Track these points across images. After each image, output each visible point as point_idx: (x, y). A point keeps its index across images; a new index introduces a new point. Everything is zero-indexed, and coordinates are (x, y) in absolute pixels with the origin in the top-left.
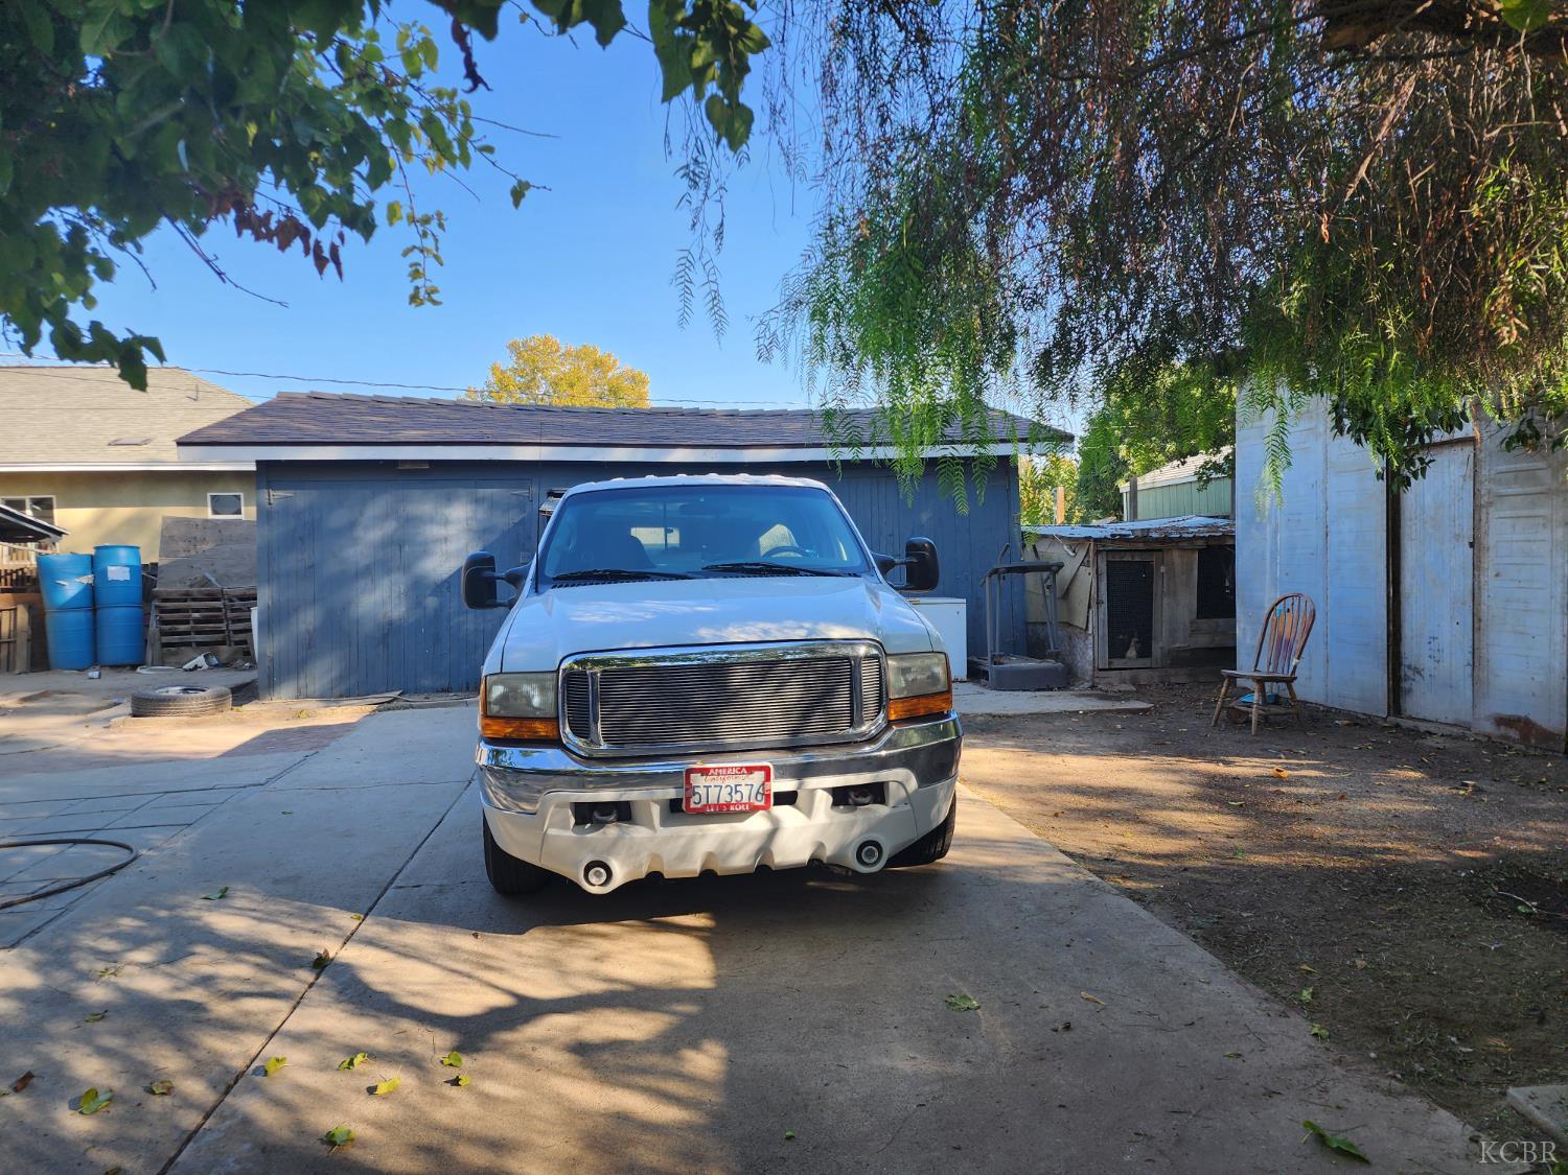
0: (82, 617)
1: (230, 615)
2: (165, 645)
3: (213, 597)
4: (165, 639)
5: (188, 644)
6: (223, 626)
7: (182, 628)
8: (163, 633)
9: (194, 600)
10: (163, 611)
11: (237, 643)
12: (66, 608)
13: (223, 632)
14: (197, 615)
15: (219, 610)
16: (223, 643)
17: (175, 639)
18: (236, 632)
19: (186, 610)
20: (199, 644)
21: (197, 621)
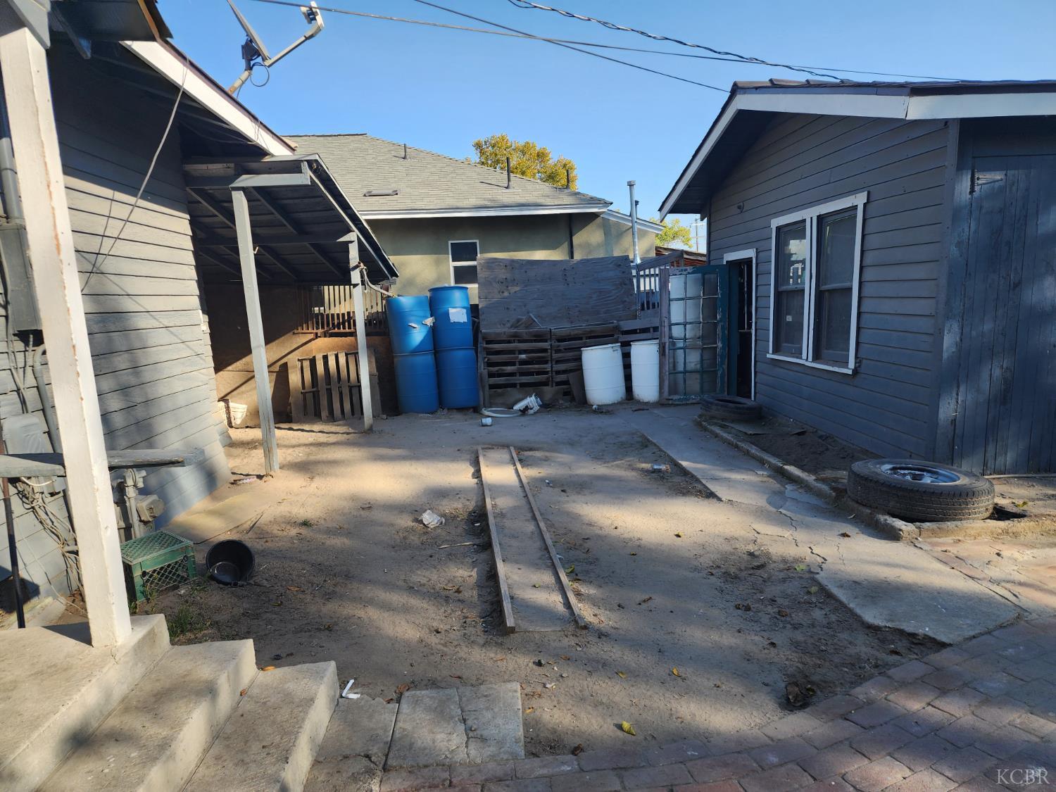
0: (428, 359)
1: (555, 356)
2: (491, 387)
3: (539, 337)
4: (493, 381)
5: (514, 385)
6: (548, 367)
7: (509, 369)
8: (491, 375)
9: (520, 342)
10: (490, 352)
11: (558, 384)
12: (417, 351)
13: (546, 373)
14: (523, 356)
15: (545, 350)
16: (545, 384)
17: (501, 380)
18: (558, 372)
19: (511, 352)
20: (523, 385)
21: (523, 362)
